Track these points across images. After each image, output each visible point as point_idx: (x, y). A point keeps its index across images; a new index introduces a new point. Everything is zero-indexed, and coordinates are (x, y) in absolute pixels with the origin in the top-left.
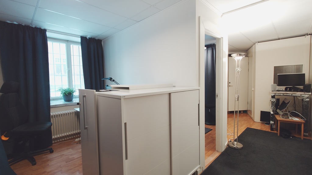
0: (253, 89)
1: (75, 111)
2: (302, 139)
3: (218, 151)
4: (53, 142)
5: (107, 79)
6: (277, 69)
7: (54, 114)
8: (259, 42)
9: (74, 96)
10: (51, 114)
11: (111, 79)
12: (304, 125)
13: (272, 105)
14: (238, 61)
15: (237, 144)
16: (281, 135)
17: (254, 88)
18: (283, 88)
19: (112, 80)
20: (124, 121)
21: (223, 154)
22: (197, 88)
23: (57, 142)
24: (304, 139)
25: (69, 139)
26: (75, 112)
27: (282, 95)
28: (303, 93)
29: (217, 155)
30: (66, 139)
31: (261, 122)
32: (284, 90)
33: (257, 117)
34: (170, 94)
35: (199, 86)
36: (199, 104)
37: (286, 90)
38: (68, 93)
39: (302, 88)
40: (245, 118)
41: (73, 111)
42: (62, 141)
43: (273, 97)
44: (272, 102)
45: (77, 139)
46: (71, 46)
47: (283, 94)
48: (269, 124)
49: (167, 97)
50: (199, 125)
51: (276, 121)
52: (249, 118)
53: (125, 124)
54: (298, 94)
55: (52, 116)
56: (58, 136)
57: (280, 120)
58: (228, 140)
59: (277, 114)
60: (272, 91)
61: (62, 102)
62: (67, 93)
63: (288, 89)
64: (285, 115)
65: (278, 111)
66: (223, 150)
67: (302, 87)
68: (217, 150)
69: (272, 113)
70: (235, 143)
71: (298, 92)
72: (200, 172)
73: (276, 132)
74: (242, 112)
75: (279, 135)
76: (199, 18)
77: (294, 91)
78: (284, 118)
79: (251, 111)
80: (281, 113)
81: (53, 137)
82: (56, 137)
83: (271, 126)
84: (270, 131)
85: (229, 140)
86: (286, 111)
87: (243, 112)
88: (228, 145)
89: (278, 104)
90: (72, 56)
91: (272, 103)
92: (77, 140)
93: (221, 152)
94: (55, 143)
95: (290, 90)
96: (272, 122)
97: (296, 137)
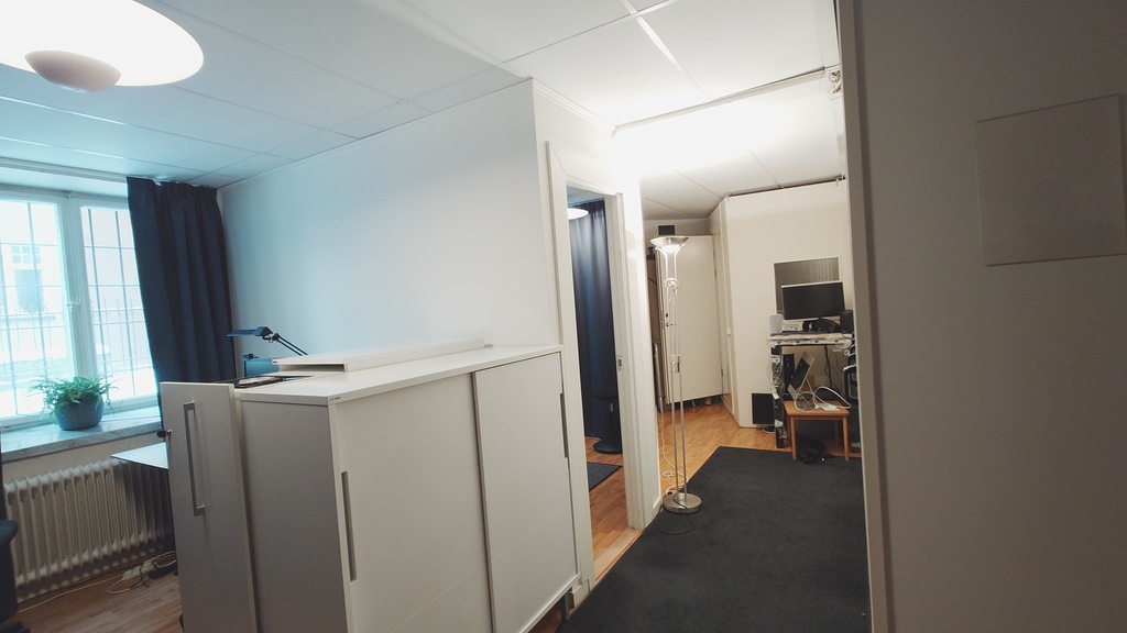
0: (729, 332)
1: (115, 462)
2: (847, 459)
3: (633, 528)
4: (20, 600)
5: (249, 332)
6: (782, 271)
7: (22, 485)
8: (732, 195)
9: (105, 407)
10: (8, 487)
11: (265, 332)
12: (848, 422)
13: (775, 374)
14: (671, 257)
15: (685, 500)
16: (799, 457)
17: (731, 327)
18: (798, 324)
19: (271, 335)
20: (339, 466)
21: (648, 533)
22: (556, 347)
23: (39, 598)
24: (850, 458)
25: (93, 579)
26: (116, 469)
27: (795, 343)
28: (840, 335)
29: (630, 538)
30: (76, 579)
31: (755, 426)
32: (800, 328)
33: (744, 412)
34: (472, 375)
35: (561, 342)
36: (562, 396)
37: (806, 329)
38: (78, 396)
39: (839, 323)
40: (715, 418)
41: (106, 464)
42: (61, 590)
43: (776, 351)
44: (774, 365)
45: (128, 572)
46: (84, 210)
47: (798, 341)
48: (772, 429)
49: (464, 384)
50: (567, 455)
51: (785, 418)
52: (725, 417)
53: (344, 475)
54: (830, 338)
55: (12, 495)
56: (43, 572)
57: (794, 416)
58: (663, 491)
59: (790, 398)
60: (772, 335)
61: (52, 434)
62: (76, 399)
63: (810, 326)
64: (806, 400)
65: (790, 389)
66: (649, 520)
67: (836, 319)
68: (630, 525)
69: (776, 397)
70: (682, 495)
71: (829, 332)
72: (580, 596)
73: (788, 450)
74: (708, 402)
75: (794, 458)
76: (547, 145)
77: (822, 332)
78: (802, 407)
79: (729, 395)
80: (795, 394)
81: (20, 580)
82: (32, 576)
83: (778, 435)
84: (775, 449)
85: (667, 491)
86: (806, 387)
87: (713, 403)
88: (662, 506)
89: (790, 370)
90: (88, 252)
91: (775, 367)
92: (128, 575)
93: (643, 528)
94: (27, 603)
95: (815, 330)
96: (778, 424)
97: (833, 457)
